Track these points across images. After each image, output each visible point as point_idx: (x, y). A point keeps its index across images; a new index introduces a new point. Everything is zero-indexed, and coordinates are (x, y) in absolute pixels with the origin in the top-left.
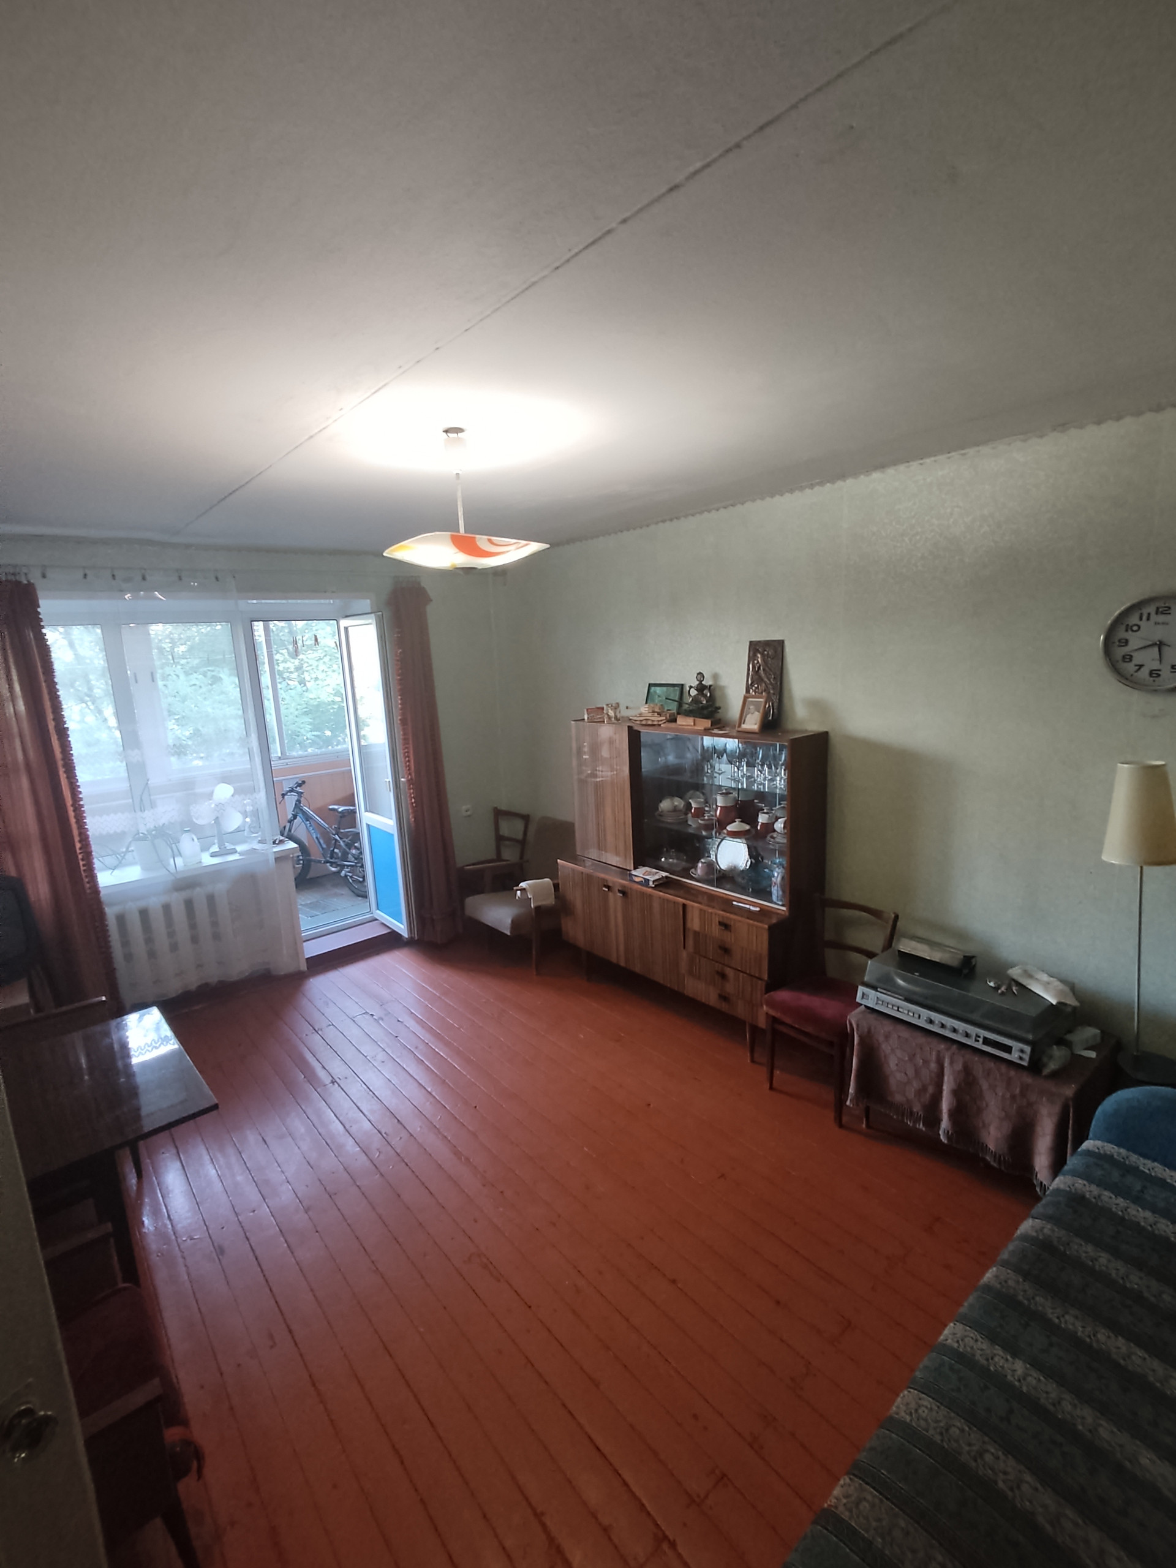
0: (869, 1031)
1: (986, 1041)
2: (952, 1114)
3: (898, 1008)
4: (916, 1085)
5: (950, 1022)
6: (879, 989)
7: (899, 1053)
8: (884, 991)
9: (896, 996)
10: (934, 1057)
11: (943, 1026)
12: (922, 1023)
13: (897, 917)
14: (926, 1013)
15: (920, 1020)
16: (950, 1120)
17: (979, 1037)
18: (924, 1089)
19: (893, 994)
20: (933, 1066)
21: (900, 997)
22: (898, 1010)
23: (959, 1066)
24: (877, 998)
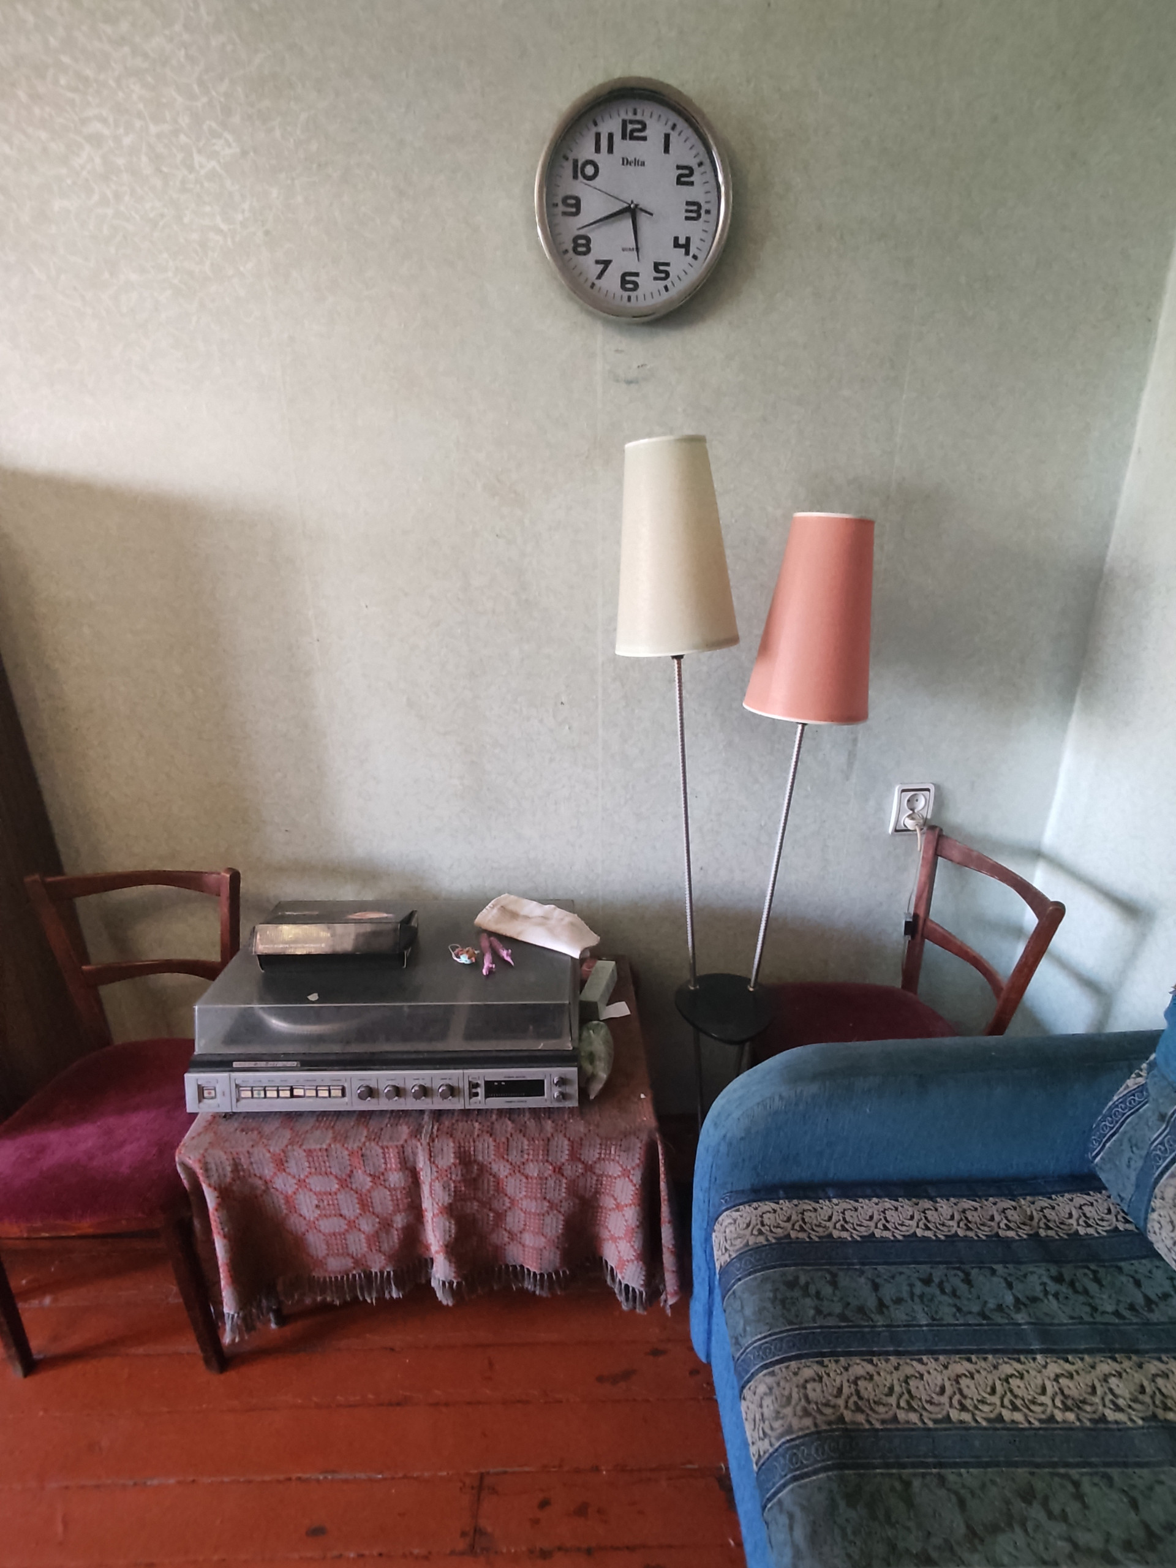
0: (236, 1166)
1: (493, 1089)
2: (452, 1250)
3: (292, 1090)
4: (367, 1225)
5: (411, 1078)
6: (236, 1065)
7: (317, 1183)
8: (251, 1064)
9: (280, 1064)
10: (393, 1162)
11: (398, 1092)
12: (352, 1103)
13: (235, 877)
14: (356, 1078)
15: (346, 1099)
16: (450, 1261)
17: (477, 1085)
18: (386, 1225)
19: (271, 1064)
20: (396, 1178)
21: (289, 1064)
22: (292, 1096)
23: (448, 1158)
24: (237, 1086)
